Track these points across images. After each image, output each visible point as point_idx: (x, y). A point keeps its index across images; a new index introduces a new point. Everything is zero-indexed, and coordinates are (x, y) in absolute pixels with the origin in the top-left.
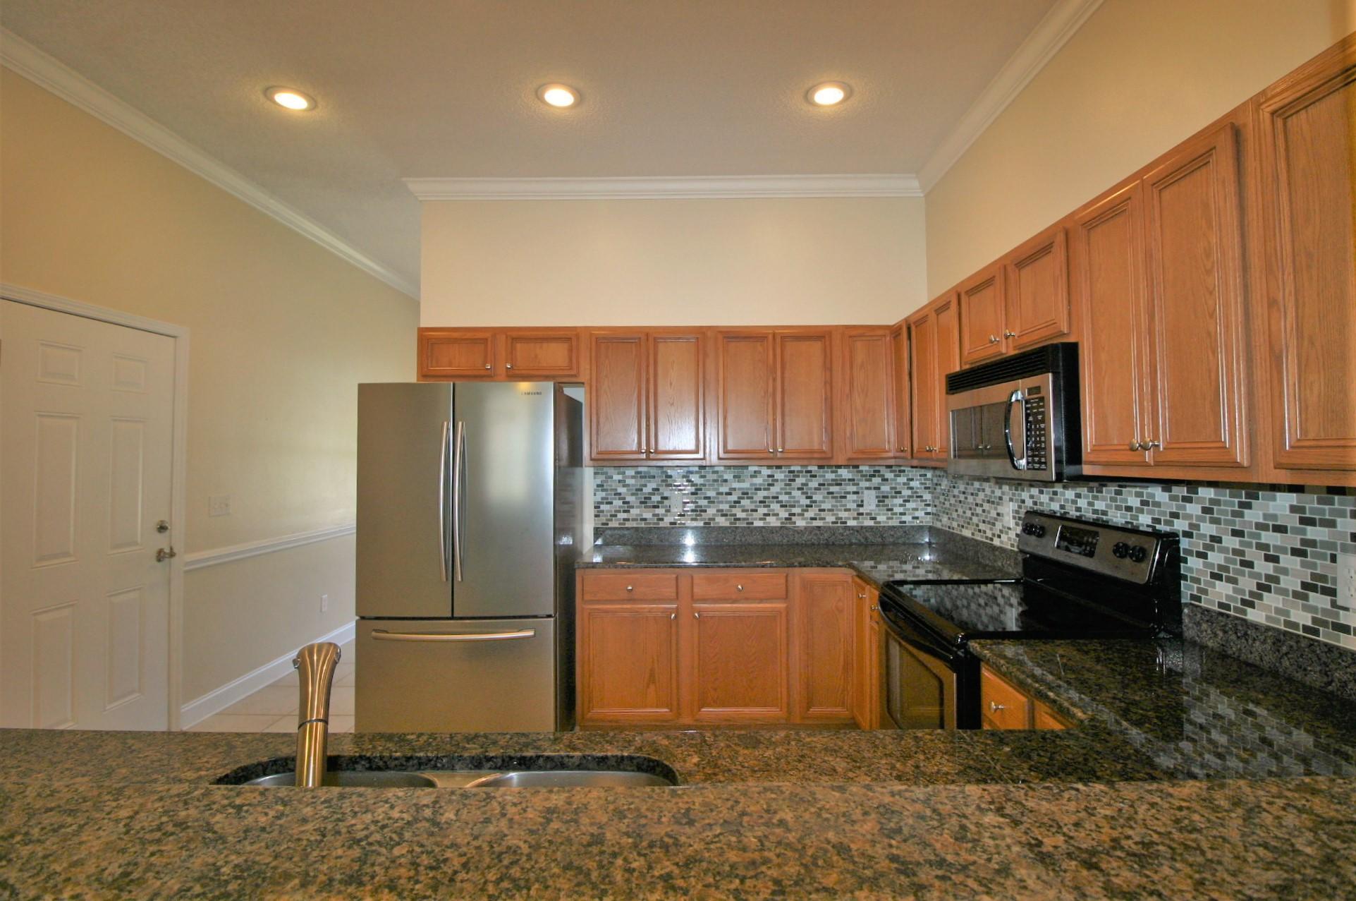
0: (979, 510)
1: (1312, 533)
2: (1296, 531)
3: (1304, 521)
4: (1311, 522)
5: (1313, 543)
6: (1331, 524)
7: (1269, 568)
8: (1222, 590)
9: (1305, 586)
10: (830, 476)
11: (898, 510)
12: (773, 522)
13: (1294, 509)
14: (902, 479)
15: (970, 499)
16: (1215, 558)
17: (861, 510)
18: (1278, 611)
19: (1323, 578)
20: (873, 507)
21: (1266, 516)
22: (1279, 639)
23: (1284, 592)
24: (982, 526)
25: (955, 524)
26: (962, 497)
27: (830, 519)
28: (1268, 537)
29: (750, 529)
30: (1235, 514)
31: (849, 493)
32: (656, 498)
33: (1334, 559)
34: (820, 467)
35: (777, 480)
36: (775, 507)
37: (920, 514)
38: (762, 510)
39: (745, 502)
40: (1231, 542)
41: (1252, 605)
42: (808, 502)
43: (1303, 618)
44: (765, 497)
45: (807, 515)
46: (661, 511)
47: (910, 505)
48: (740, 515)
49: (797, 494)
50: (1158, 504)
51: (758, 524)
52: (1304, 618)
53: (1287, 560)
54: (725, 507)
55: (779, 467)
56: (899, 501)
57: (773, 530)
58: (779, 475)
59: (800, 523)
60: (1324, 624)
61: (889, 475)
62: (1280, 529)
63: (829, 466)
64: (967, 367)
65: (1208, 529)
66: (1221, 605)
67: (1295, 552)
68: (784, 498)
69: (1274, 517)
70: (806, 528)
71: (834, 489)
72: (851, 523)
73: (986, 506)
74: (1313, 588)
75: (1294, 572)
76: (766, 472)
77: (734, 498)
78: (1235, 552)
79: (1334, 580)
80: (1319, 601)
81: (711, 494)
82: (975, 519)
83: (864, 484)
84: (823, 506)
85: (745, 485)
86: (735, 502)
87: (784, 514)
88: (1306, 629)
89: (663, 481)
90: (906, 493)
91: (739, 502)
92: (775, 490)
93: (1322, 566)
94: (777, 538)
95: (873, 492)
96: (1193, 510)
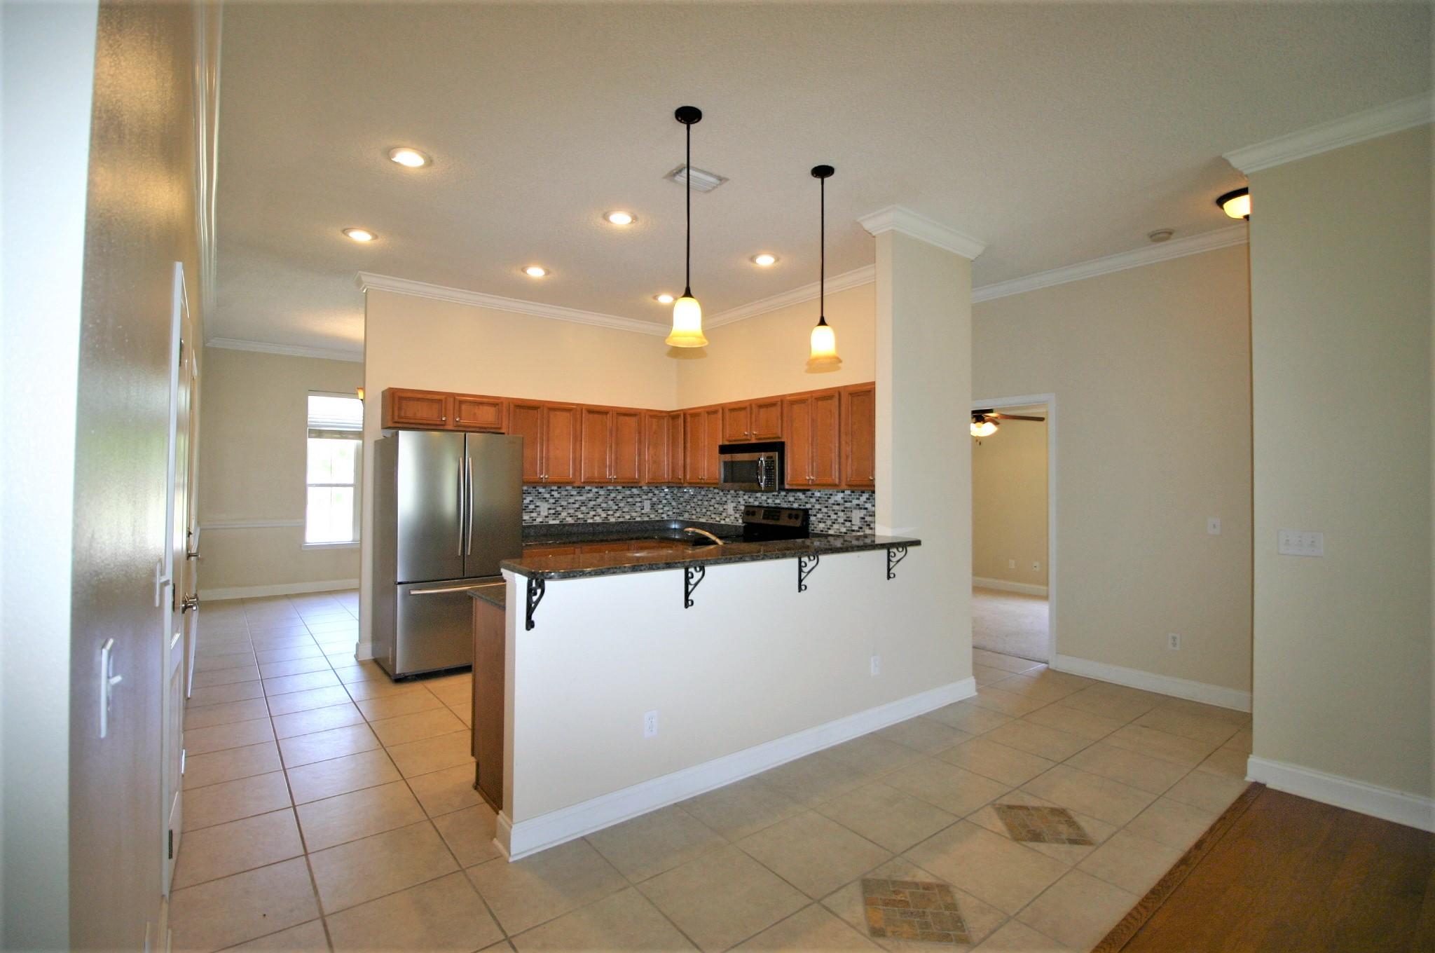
0: (712, 508)
1: (846, 505)
2: (842, 505)
4: (846, 502)
5: (847, 508)
6: (851, 502)
8: (822, 526)
9: (845, 520)
10: (628, 492)
11: (660, 511)
12: (598, 519)
13: (842, 498)
14: (662, 494)
15: (706, 503)
16: (820, 516)
17: (643, 511)
18: (837, 529)
19: (849, 517)
20: (648, 510)
23: (839, 523)
24: (713, 516)
25: (694, 517)
26: (700, 503)
27: (628, 517)
28: (836, 507)
29: (586, 524)
30: (826, 501)
31: (637, 502)
32: (532, 507)
33: (852, 511)
34: (623, 487)
35: (600, 495)
36: (599, 511)
37: (670, 513)
38: (592, 513)
39: (583, 508)
40: (825, 510)
41: (830, 529)
42: (616, 507)
43: (844, 530)
44: (594, 505)
45: (617, 514)
46: (534, 515)
47: (666, 509)
48: (581, 516)
49: (611, 503)
50: (800, 499)
51: (590, 521)
53: (841, 514)
54: (571, 511)
55: (602, 487)
56: (661, 506)
57: (598, 524)
58: (602, 492)
59: (612, 520)
60: (849, 530)
61: (656, 492)
62: (838, 504)
63: (628, 487)
64: (727, 443)
65: (817, 506)
66: (821, 531)
67: (843, 511)
68: (604, 505)
69: (836, 501)
70: (616, 522)
71: (629, 500)
72: (638, 519)
73: (716, 506)
75: (842, 517)
76: (595, 490)
77: (577, 506)
78: (825, 513)
79: (852, 518)
80: (848, 524)
81: (564, 503)
82: (709, 513)
83: (644, 497)
84: (624, 510)
85: (583, 498)
86: (578, 508)
87: (604, 515)
88: (845, 533)
89: (536, 496)
90: (664, 501)
91: (579, 508)
92: (599, 500)
93: (849, 514)
94: (600, 529)
95: (649, 501)
96: (813, 500)
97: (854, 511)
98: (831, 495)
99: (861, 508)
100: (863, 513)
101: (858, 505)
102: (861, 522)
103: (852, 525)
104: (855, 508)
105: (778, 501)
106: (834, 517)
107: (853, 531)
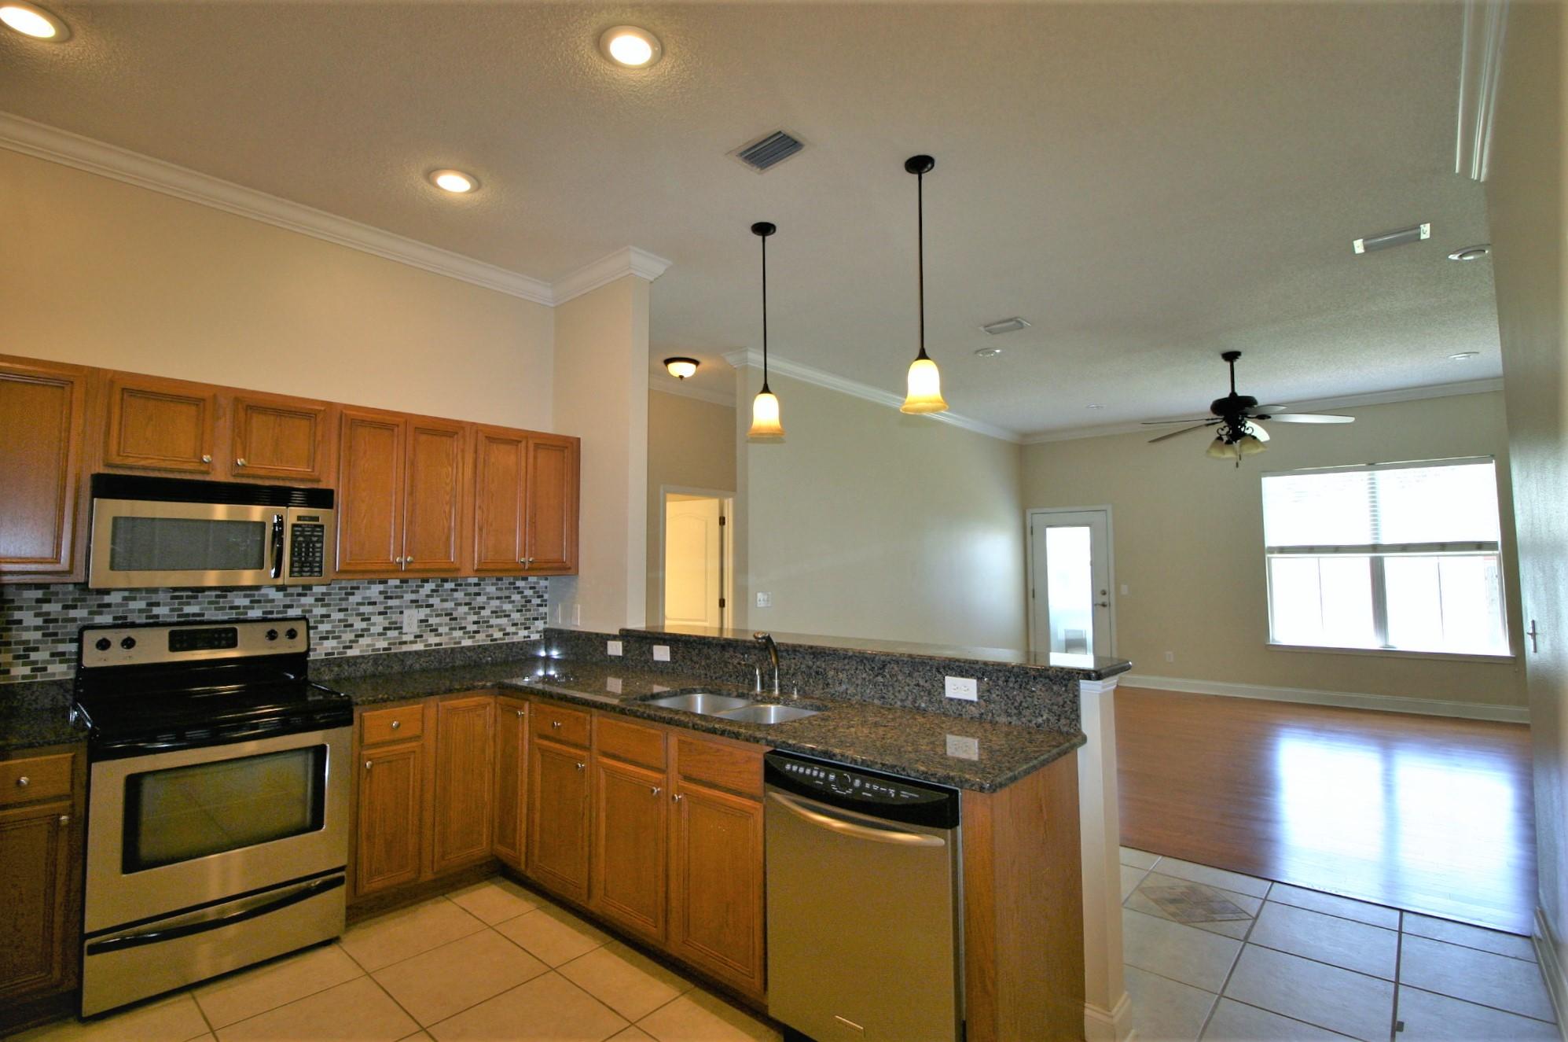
1: (390, 603)
2: (381, 603)
3: (386, 598)
4: (391, 598)
5: (391, 608)
6: (401, 597)
7: (364, 625)
8: (329, 644)
9: (385, 629)
13: (381, 593)
16: (324, 627)
18: (368, 645)
19: (396, 623)
21: (363, 598)
22: (377, 659)
23: (372, 635)
30: (341, 599)
33: (401, 613)
40: (337, 616)
41: (351, 647)
43: (382, 644)
50: (273, 601)
52: (385, 644)
53: (375, 619)
60: (395, 644)
62: (374, 603)
65: (319, 611)
66: (326, 654)
67: (380, 613)
69: (370, 598)
74: (390, 629)
75: (379, 622)
78: (340, 621)
79: (402, 622)
80: (393, 634)
88: (384, 649)
93: (395, 617)
96: (308, 600)
97: (407, 612)
98: (358, 588)
99: (421, 606)
100: (423, 613)
101: (417, 601)
102: (419, 627)
103: (401, 633)
104: (407, 607)
105: (187, 610)
106: (359, 625)
107: (405, 643)
